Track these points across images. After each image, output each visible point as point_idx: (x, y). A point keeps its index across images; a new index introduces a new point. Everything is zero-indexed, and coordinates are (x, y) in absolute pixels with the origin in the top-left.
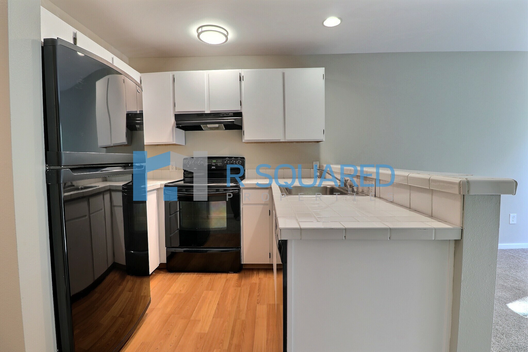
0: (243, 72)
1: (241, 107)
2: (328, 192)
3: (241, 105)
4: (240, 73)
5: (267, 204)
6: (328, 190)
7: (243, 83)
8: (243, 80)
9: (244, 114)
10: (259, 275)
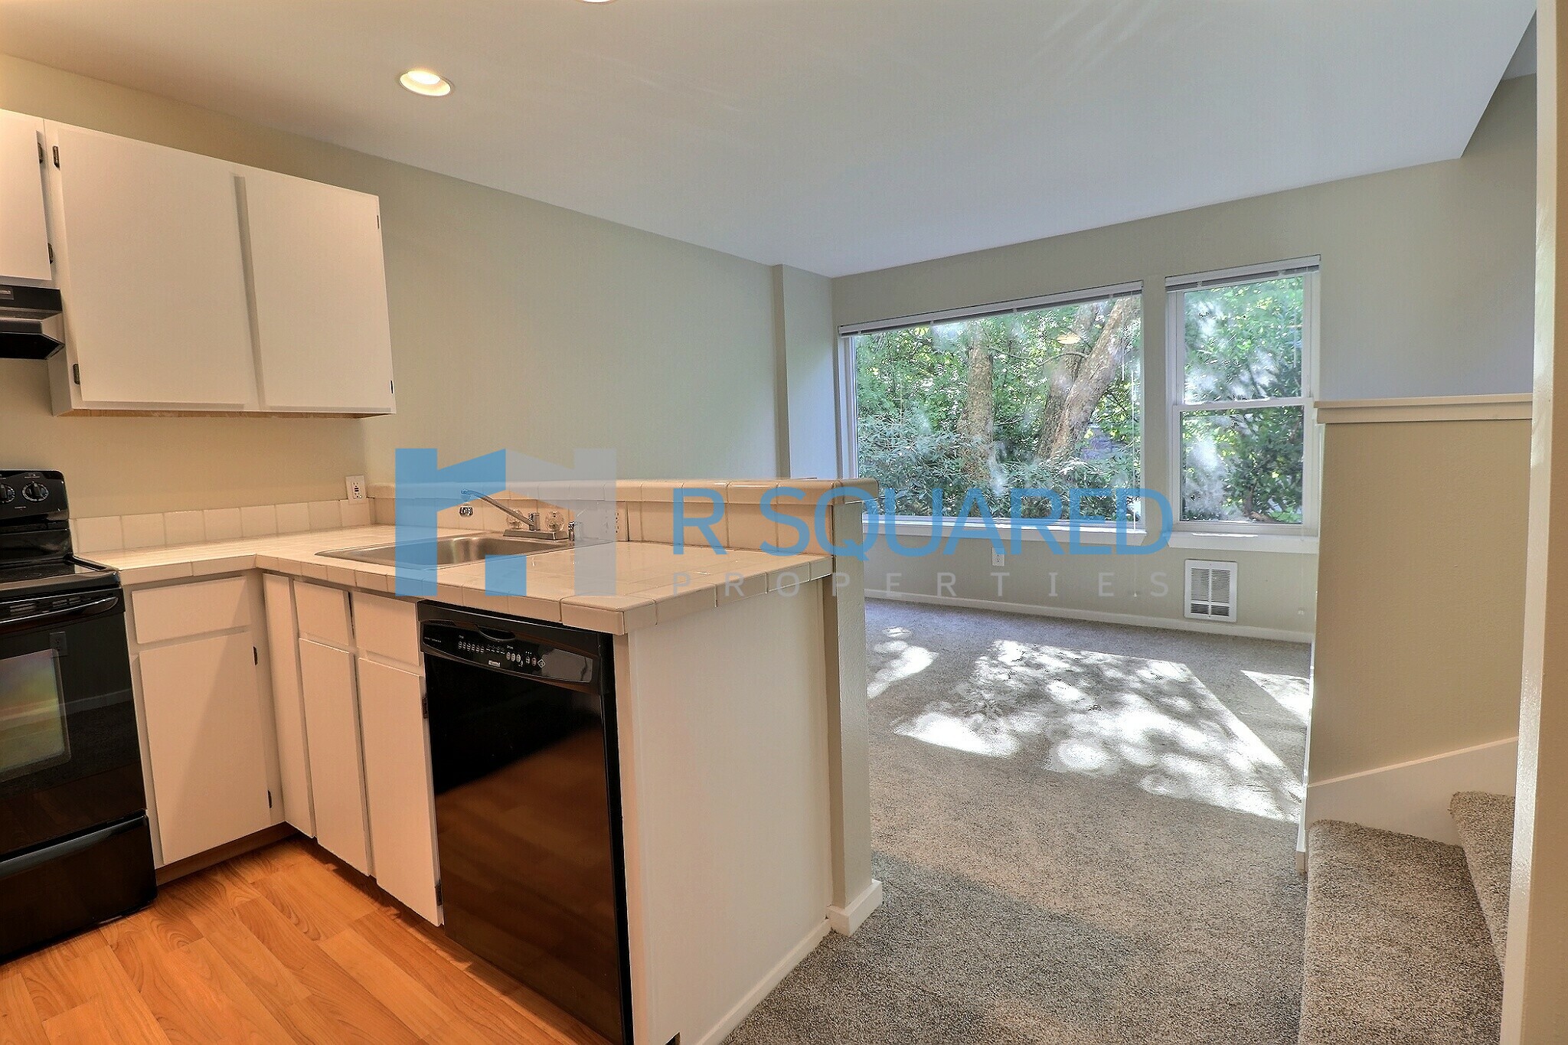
0: (56, 133)
1: (54, 270)
2: (473, 554)
3: (51, 262)
4: (38, 133)
5: (242, 629)
6: (473, 550)
7: (56, 176)
8: (57, 165)
9: (65, 296)
10: (242, 880)
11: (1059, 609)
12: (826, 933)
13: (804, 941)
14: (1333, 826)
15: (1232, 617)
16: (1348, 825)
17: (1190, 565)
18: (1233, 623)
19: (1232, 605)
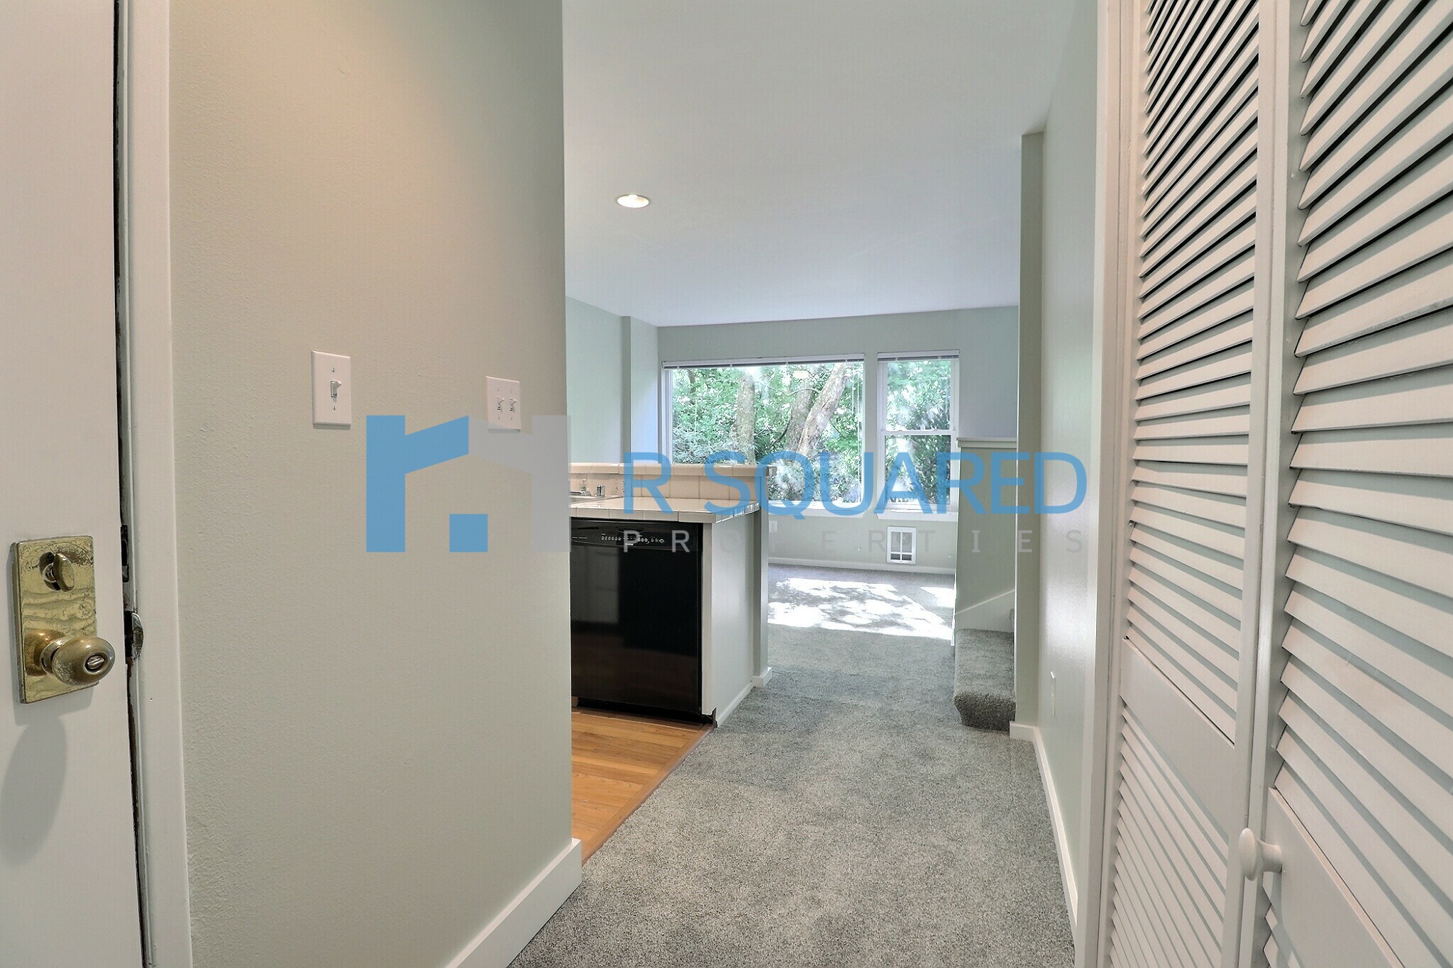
11: (811, 561)
12: (752, 687)
13: (744, 690)
14: (975, 632)
15: (913, 561)
16: (971, 629)
17: (890, 530)
18: (913, 565)
19: (913, 553)
